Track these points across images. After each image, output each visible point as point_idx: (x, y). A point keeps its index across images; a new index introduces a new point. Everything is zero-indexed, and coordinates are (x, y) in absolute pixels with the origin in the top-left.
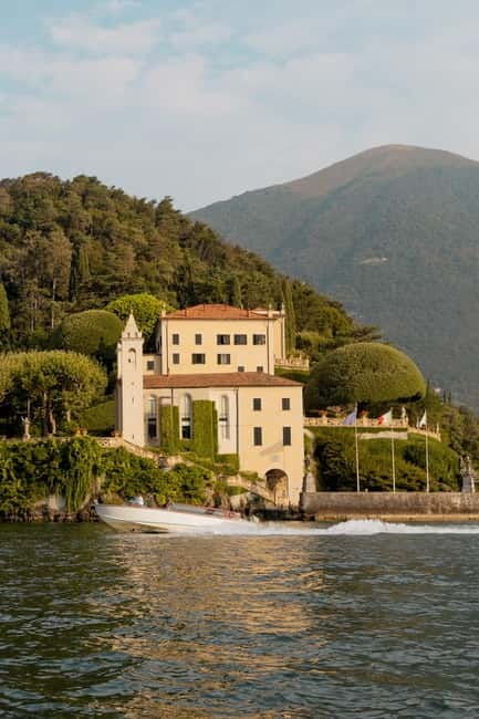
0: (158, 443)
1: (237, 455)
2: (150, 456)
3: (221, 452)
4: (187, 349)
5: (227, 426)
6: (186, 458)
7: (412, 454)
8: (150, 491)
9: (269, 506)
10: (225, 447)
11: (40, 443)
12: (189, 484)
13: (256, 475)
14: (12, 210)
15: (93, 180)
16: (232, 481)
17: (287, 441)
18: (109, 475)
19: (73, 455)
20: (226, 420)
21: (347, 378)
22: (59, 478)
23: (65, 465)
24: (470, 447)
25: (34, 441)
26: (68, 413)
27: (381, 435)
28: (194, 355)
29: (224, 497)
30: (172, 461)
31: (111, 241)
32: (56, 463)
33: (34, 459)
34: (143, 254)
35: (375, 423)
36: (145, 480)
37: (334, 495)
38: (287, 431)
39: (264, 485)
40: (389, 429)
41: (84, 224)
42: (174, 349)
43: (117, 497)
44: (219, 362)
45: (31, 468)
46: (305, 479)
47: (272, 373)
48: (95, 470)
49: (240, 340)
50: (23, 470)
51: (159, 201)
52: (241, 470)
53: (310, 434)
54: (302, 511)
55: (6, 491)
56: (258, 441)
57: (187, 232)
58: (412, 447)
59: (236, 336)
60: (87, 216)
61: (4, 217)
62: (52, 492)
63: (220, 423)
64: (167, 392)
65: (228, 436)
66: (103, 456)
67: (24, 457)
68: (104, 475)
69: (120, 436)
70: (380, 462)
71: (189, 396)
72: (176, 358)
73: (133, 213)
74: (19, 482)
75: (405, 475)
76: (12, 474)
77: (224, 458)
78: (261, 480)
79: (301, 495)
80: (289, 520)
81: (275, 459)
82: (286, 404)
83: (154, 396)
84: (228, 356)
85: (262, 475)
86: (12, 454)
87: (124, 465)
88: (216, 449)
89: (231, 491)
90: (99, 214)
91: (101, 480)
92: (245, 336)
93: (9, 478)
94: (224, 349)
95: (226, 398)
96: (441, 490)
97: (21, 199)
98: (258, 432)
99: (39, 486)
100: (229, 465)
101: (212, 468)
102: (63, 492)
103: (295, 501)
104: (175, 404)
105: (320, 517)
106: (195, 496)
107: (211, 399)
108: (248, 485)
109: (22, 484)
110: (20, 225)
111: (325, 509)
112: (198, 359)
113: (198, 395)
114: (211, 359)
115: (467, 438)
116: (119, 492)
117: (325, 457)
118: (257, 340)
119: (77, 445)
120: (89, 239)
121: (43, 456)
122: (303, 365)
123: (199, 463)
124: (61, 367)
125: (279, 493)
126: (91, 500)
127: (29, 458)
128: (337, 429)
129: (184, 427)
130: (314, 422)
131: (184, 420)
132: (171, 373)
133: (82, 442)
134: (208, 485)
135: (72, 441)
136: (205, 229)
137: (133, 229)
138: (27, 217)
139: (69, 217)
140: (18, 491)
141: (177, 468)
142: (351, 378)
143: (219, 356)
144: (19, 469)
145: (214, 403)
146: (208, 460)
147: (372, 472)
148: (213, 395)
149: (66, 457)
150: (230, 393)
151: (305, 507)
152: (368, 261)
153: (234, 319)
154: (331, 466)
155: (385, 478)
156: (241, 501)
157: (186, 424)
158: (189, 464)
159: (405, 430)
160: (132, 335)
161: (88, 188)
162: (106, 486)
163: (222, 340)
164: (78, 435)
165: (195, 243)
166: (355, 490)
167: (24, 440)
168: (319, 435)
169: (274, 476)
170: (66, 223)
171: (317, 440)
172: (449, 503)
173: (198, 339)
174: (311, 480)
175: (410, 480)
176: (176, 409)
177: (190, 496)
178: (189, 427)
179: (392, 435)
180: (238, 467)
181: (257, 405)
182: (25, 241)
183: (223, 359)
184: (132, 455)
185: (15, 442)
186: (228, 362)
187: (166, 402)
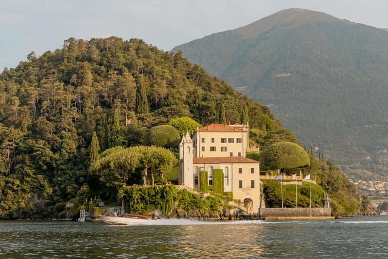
0: (199, 187)
1: (232, 192)
2: (196, 193)
3: (225, 191)
4: (208, 144)
5: (228, 180)
6: (211, 194)
7: (304, 192)
8: (197, 207)
9: (245, 214)
10: (227, 189)
11: (151, 188)
12: (213, 204)
13: (240, 200)
14: (100, 58)
15: (141, 41)
16: (231, 203)
17: (253, 186)
18: (180, 201)
19: (166, 193)
20: (227, 177)
21: (277, 158)
22: (160, 202)
23: (162, 197)
24: (331, 185)
25: (148, 187)
26: (162, 175)
27: (291, 183)
28: (211, 147)
29: (227, 210)
30: (206, 195)
31: (153, 76)
32: (158, 196)
33: (149, 194)
34: (171, 84)
35: (289, 178)
36: (195, 203)
37: (272, 209)
38: (253, 182)
39: (243, 205)
40: (295, 180)
41: (139, 67)
42: (202, 145)
43: (184, 210)
44: (222, 150)
45: (148, 198)
46: (261, 202)
47: (245, 156)
48: (175, 199)
49: (231, 141)
50: (144, 199)
51: (175, 53)
52: (234, 199)
53: (262, 183)
54: (260, 216)
55: (137, 208)
56: (241, 186)
57: (190, 70)
58: (304, 188)
59: (229, 139)
60: (140, 62)
61: (96, 61)
62: (156, 208)
63: (225, 179)
64: (203, 165)
65: (228, 184)
66: (178, 193)
67: (145, 194)
68: (178, 201)
69: (184, 184)
70: (291, 195)
71: (212, 167)
72: (203, 149)
73: (163, 60)
74: (142, 204)
75: (301, 201)
76: (139, 201)
77: (226, 194)
78: (242, 203)
79: (259, 209)
80: (253, 219)
81: (248, 194)
82: (252, 171)
83: (197, 167)
84: (226, 148)
85: (242, 201)
86: (139, 192)
87: (186, 197)
88: (223, 189)
89: (230, 208)
90: (146, 61)
91: (177, 203)
92: (233, 139)
93: (138, 202)
94: (224, 145)
95: (227, 168)
96: (316, 207)
97: (104, 52)
98: (241, 182)
99: (151, 206)
100: (228, 197)
101: (222, 198)
102: (161, 208)
103: (256, 212)
104: (206, 170)
105: (267, 218)
106: (216, 210)
107: (221, 169)
108: (236, 205)
109: (143, 205)
110: (105, 66)
111: (269, 215)
112: (213, 149)
113: (216, 166)
114: (218, 149)
115: (330, 180)
116: (184, 208)
117: (268, 193)
118: (239, 140)
119: (168, 189)
120: (142, 75)
121: (153, 193)
122: (256, 150)
123: (216, 196)
124: (161, 156)
125: (249, 208)
126: (173, 211)
127: (147, 194)
128: (273, 180)
129: (210, 180)
130: (263, 177)
131: (210, 177)
132: (204, 157)
133: (170, 188)
134: (221, 205)
135: (165, 187)
136: (199, 68)
137: (164, 70)
138: (108, 62)
139: (131, 63)
140: (142, 208)
141: (208, 198)
142: (278, 158)
143: (222, 148)
144: (142, 198)
145: (222, 170)
146: (220, 194)
147: (288, 199)
148: (222, 167)
149: (163, 194)
150: (229, 166)
151: (261, 214)
152: (280, 75)
153: (228, 131)
154: (271, 196)
155: (293, 202)
156: (234, 212)
157: (210, 179)
158: (213, 196)
159: (301, 181)
160: (188, 141)
161: (139, 46)
162: (179, 206)
163: (223, 140)
164: (167, 184)
165: (194, 76)
166: (281, 207)
167: (144, 186)
168: (265, 183)
169: (247, 201)
170: (129, 66)
171: (264, 185)
172: (319, 212)
173: (213, 140)
174: (263, 203)
175: (303, 203)
176: (206, 173)
177: (214, 210)
178: (212, 180)
179: (296, 183)
180: (232, 197)
181: (240, 171)
182: (109, 76)
183: (224, 149)
184: (189, 193)
185: (140, 187)
186: (226, 150)
187: (202, 169)
